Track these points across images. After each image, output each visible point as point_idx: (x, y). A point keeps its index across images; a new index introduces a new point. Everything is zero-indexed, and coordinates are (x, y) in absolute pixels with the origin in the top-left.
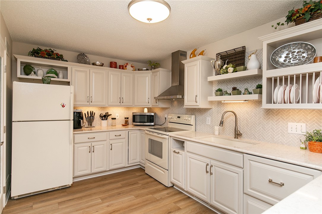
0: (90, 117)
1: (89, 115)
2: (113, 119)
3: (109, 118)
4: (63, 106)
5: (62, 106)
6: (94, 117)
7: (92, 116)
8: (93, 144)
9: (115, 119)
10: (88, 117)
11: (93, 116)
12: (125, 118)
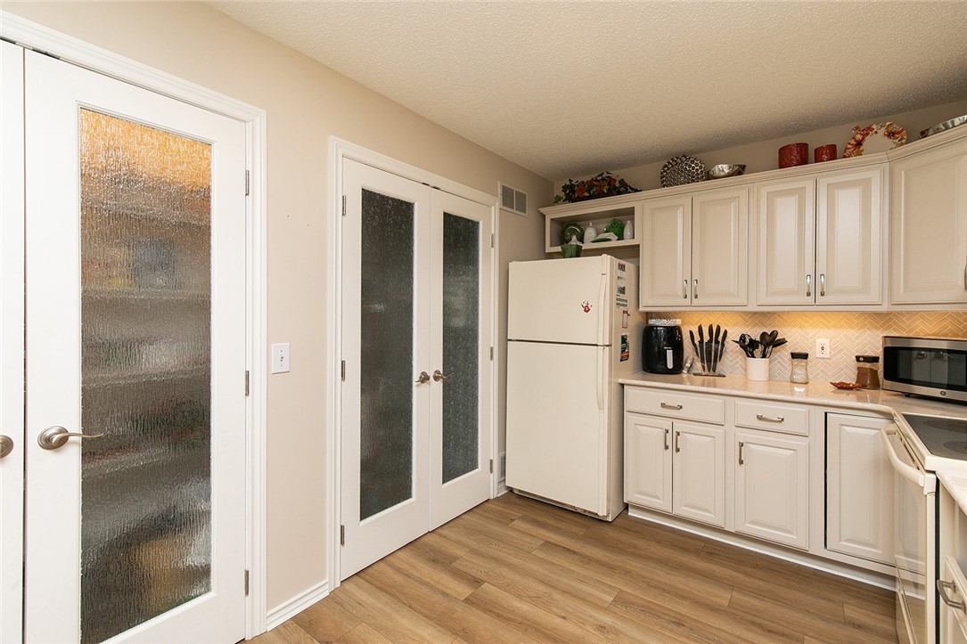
0: (710, 341)
1: (706, 338)
2: (794, 356)
3: (782, 354)
4: (587, 310)
5: (585, 311)
6: (723, 345)
7: (717, 342)
8: (679, 426)
9: (805, 356)
10: (701, 342)
11: (720, 339)
12: (858, 358)
